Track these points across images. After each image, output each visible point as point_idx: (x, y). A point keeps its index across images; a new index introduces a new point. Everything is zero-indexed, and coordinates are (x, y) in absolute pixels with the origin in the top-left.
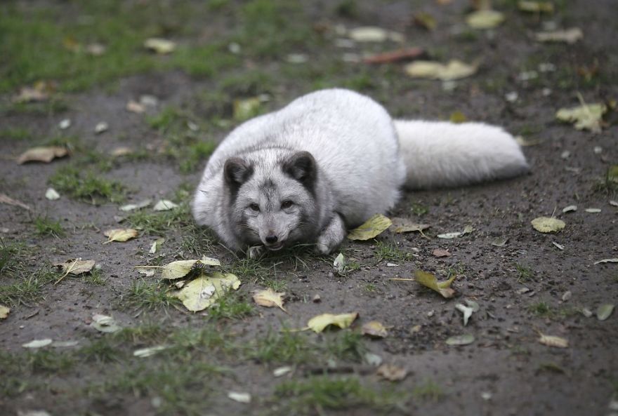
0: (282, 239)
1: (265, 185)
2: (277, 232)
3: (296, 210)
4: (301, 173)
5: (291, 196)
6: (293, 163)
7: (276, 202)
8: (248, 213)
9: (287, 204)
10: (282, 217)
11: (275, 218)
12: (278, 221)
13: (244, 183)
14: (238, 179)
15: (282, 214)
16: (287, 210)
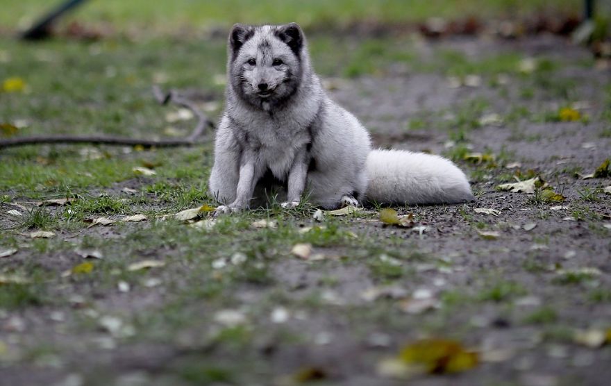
0: (271, 87)
1: (263, 45)
2: (267, 81)
3: (285, 68)
4: (289, 39)
5: (281, 56)
6: (284, 31)
7: (269, 59)
8: (246, 66)
9: (277, 62)
10: (272, 72)
11: (267, 71)
12: (269, 74)
13: (244, 42)
14: (241, 39)
15: (273, 69)
16: (277, 67)
